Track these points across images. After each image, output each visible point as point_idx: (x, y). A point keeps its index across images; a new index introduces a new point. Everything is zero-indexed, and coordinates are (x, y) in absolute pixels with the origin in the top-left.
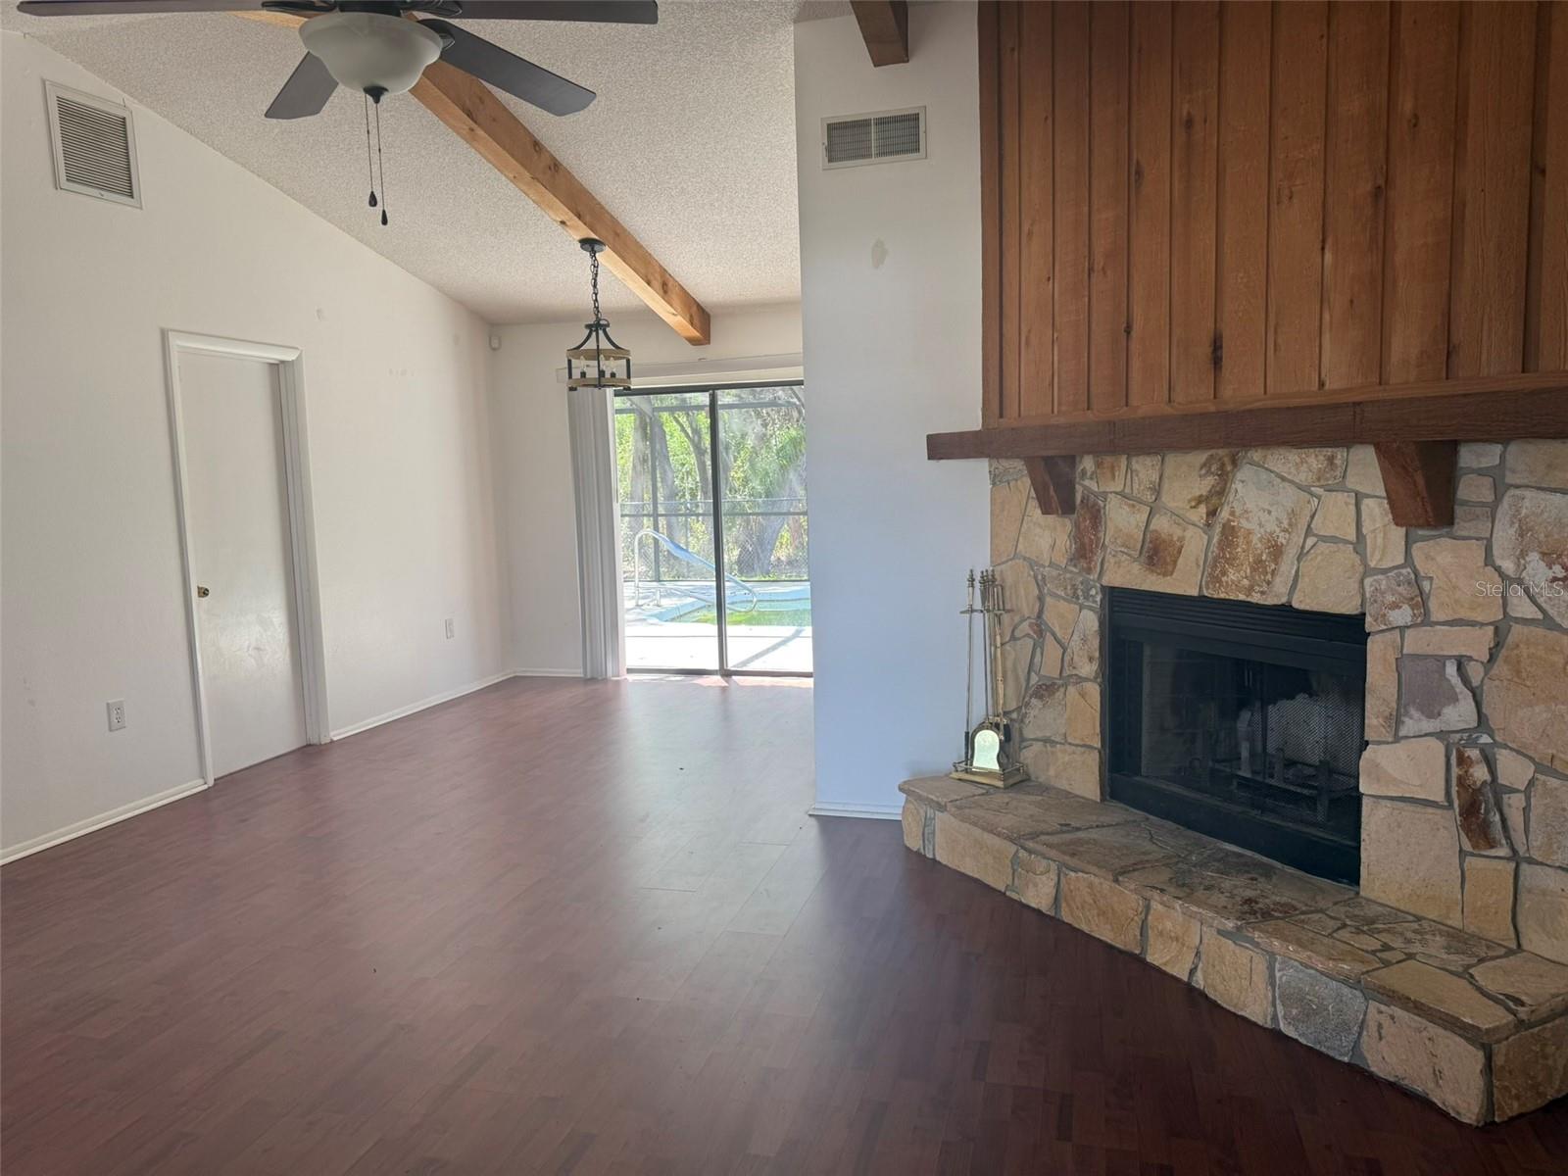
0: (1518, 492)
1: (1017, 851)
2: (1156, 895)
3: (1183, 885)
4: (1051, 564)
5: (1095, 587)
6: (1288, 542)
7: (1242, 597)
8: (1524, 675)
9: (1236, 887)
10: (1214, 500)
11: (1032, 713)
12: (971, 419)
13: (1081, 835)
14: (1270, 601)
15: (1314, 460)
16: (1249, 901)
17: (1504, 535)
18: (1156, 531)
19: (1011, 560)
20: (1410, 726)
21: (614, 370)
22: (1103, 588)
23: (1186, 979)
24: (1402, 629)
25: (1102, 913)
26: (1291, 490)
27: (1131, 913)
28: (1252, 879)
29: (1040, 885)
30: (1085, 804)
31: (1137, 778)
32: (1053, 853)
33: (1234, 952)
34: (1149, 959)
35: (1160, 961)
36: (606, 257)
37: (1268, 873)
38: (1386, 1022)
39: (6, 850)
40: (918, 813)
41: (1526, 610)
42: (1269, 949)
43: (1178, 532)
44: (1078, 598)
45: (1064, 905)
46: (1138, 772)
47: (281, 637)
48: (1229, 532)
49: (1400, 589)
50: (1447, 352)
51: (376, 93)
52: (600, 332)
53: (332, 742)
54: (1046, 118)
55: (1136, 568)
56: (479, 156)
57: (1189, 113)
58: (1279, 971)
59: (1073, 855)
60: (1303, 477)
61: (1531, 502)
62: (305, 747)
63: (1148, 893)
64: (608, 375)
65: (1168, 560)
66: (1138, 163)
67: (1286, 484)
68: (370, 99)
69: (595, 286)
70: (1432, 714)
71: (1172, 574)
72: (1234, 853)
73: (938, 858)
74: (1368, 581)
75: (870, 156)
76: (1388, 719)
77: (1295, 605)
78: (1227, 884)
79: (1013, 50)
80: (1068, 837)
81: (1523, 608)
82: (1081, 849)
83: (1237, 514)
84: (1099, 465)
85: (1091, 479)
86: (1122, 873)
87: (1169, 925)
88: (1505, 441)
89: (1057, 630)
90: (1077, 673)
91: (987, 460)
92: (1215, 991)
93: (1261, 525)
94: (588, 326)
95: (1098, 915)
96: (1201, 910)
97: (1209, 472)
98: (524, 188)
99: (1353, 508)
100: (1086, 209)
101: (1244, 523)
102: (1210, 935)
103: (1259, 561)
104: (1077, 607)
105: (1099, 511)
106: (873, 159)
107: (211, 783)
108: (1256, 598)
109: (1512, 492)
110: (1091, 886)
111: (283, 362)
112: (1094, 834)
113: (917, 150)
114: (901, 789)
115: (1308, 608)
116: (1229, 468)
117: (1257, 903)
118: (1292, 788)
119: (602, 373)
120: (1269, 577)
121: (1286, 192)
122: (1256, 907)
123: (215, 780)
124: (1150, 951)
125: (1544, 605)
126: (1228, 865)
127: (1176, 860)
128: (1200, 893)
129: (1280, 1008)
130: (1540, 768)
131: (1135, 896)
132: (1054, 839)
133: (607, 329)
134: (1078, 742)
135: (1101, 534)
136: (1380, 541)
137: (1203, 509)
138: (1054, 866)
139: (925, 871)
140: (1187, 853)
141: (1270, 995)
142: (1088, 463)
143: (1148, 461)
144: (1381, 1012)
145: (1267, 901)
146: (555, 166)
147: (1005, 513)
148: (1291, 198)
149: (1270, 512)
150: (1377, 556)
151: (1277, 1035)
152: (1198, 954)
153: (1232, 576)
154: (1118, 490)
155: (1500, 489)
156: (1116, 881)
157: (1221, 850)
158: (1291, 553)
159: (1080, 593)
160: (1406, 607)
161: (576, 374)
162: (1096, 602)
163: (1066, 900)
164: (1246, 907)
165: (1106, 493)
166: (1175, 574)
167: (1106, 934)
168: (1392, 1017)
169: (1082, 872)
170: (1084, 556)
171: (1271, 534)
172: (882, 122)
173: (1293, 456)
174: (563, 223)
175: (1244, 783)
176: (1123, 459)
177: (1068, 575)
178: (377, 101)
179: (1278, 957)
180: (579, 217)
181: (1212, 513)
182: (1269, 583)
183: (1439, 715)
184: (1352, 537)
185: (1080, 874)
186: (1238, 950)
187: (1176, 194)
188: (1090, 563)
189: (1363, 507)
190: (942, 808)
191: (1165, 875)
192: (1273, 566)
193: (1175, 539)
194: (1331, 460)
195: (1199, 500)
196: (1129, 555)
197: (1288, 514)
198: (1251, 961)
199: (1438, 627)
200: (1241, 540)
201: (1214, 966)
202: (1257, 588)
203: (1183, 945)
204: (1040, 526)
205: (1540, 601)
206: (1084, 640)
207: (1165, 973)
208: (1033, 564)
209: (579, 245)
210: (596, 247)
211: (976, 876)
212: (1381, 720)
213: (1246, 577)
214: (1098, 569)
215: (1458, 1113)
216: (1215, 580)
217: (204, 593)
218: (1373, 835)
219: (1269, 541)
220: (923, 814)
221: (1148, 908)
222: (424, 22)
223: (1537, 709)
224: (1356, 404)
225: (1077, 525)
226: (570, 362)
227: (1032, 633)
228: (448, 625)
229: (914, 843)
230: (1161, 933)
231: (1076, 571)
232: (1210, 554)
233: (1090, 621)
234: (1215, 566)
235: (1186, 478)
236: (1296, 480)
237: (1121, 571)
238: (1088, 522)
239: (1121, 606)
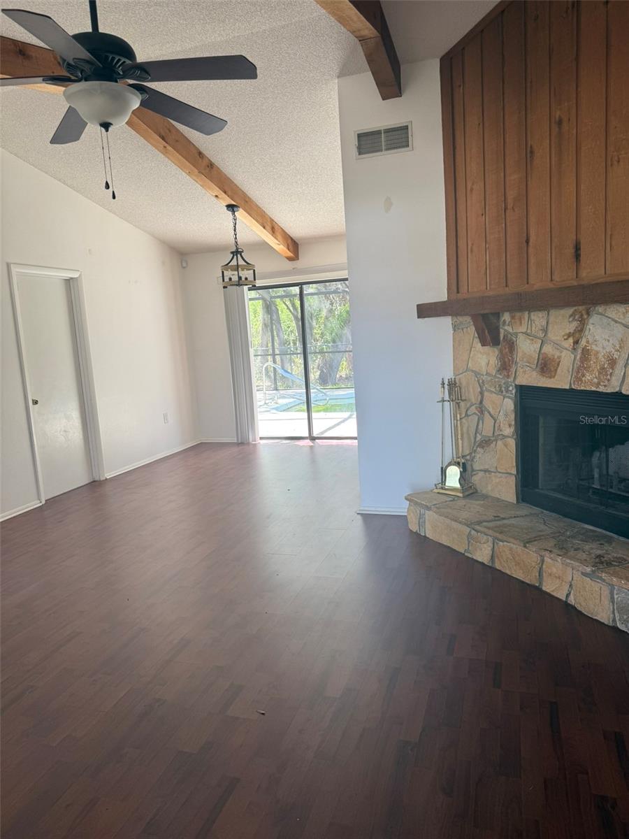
1: (470, 531)
2: (547, 554)
3: (562, 549)
4: (487, 374)
5: (512, 385)
6: (619, 357)
7: (593, 389)
9: (592, 549)
10: (577, 335)
11: (478, 456)
12: (441, 295)
13: (505, 521)
14: (609, 390)
16: (599, 556)
18: (545, 353)
19: (465, 372)
21: (247, 276)
22: (516, 385)
23: (564, 599)
25: (518, 564)
26: (621, 328)
27: (533, 564)
28: (601, 544)
29: (483, 549)
30: (507, 505)
31: (537, 490)
32: (490, 532)
33: (591, 585)
34: (544, 588)
35: (552, 589)
36: (241, 214)
37: (610, 540)
40: (416, 512)
42: (611, 583)
43: (557, 354)
44: (502, 392)
45: (496, 560)
46: (537, 487)
47: (77, 424)
48: (586, 353)
51: (106, 126)
52: (239, 255)
53: (106, 479)
54: (479, 124)
55: (534, 374)
56: (170, 162)
57: (560, 116)
58: (617, 594)
59: (501, 533)
60: (627, 320)
62: (92, 482)
63: (543, 553)
64: (243, 279)
65: (552, 369)
66: (531, 147)
67: (618, 325)
68: (103, 130)
69: (235, 230)
71: (554, 377)
72: (590, 530)
73: (427, 536)
75: (381, 151)
77: (624, 392)
78: (587, 547)
79: (460, 86)
80: (498, 523)
82: (506, 529)
83: (590, 342)
84: (513, 317)
85: (509, 325)
86: (527, 543)
87: (555, 570)
89: (491, 410)
90: (503, 433)
91: (450, 317)
92: (581, 605)
93: (603, 348)
94: (232, 253)
95: (516, 565)
96: (572, 562)
97: (574, 319)
98: (194, 178)
100: (502, 174)
101: (594, 347)
102: (577, 576)
103: (603, 368)
104: (502, 397)
105: (513, 343)
106: (384, 152)
107: (44, 502)
108: (601, 389)
110: (511, 549)
111: (72, 278)
112: (512, 521)
113: (408, 146)
114: (406, 499)
116: (585, 317)
117: (604, 557)
118: (622, 493)
119: (240, 278)
120: (609, 377)
121: (616, 158)
122: (603, 560)
123: (46, 501)
124: (544, 584)
126: (588, 537)
127: (558, 534)
128: (572, 553)
129: (617, 615)
131: (535, 555)
132: (491, 524)
133: (243, 254)
134: (503, 471)
135: (515, 356)
137: (571, 340)
138: (490, 539)
139: (420, 541)
140: (564, 530)
141: (611, 607)
142: (506, 317)
143: (540, 314)
145: (609, 556)
146: (211, 165)
147: (461, 346)
148: (619, 162)
149: (609, 341)
151: (615, 629)
152: (571, 586)
153: (588, 377)
154: (524, 330)
156: (525, 547)
157: (584, 528)
158: (621, 363)
159: (503, 389)
161: (227, 279)
162: (512, 394)
163: (498, 558)
164: (597, 560)
165: (517, 333)
166: (556, 377)
167: (518, 574)
169: (507, 542)
170: (505, 369)
171: (610, 353)
172: (388, 131)
173: (622, 308)
174: (216, 196)
175: (596, 492)
176: (527, 314)
177: (497, 380)
178: (107, 131)
179: (616, 587)
180: (225, 193)
181: (576, 342)
182: (609, 380)
185: (505, 543)
186: (593, 583)
187: (553, 163)
188: (508, 373)
190: (428, 508)
191: (552, 543)
192: (611, 371)
193: (556, 357)
195: (569, 335)
196: (530, 367)
197: (619, 341)
198: (600, 589)
200: (593, 357)
201: (580, 592)
202: (602, 384)
203: (563, 581)
204: (480, 352)
206: (506, 415)
207: (553, 596)
208: (477, 374)
209: (226, 208)
210: (235, 209)
211: (449, 545)
213: (596, 378)
214: (513, 376)
216: (579, 379)
217: (35, 402)
219: (608, 357)
220: (418, 512)
221: (543, 561)
222: (131, 85)
225: (501, 351)
226: (223, 272)
227: (477, 412)
228: (165, 416)
229: (414, 527)
230: (550, 575)
231: (501, 377)
232: (575, 365)
233: (509, 405)
234: (579, 371)
235: (561, 323)
236: (624, 322)
237: (526, 376)
238: (507, 350)
239: (526, 395)
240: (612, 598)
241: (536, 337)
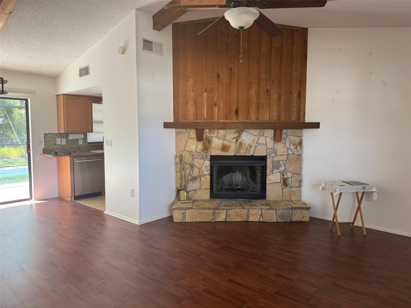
0: (289, 136)
1: (214, 211)
4: (196, 152)
5: (209, 156)
6: (253, 145)
7: (244, 155)
8: (291, 161)
10: (237, 138)
11: (189, 185)
12: (171, 120)
14: (249, 155)
15: (258, 131)
17: (288, 142)
18: (224, 144)
19: (183, 151)
20: (275, 171)
22: (210, 155)
23: (258, 221)
24: (273, 157)
25: (238, 216)
26: (253, 136)
27: (245, 213)
29: (221, 216)
30: (209, 200)
35: (252, 220)
40: (180, 212)
41: (291, 152)
43: (229, 144)
44: (204, 158)
48: (241, 144)
49: (273, 151)
54: (192, 57)
55: (219, 151)
58: (278, 212)
59: (231, 207)
60: (255, 134)
61: (291, 138)
65: (227, 149)
67: (252, 135)
70: (278, 169)
71: (228, 152)
74: (268, 150)
76: (271, 171)
77: (254, 155)
81: (290, 152)
83: (243, 140)
84: (210, 131)
85: (208, 134)
87: (254, 212)
88: (287, 129)
89: (197, 166)
90: (204, 174)
91: (175, 129)
93: (247, 142)
96: (262, 207)
97: (236, 133)
99: (265, 139)
101: (244, 142)
102: (265, 211)
103: (247, 148)
104: (204, 160)
105: (210, 140)
108: (247, 155)
109: (288, 136)
110: (235, 211)
115: (257, 155)
116: (241, 132)
120: (249, 151)
124: (249, 219)
125: (293, 152)
129: (278, 218)
130: (293, 174)
131: (246, 210)
132: (222, 206)
134: (204, 188)
135: (211, 145)
136: (269, 144)
137: (235, 140)
138: (225, 211)
141: (276, 216)
142: (207, 131)
143: (223, 131)
144: (295, 211)
147: (181, 141)
149: (249, 140)
150: (269, 146)
151: (277, 222)
153: (242, 151)
154: (216, 136)
155: (287, 136)
158: (253, 147)
159: (204, 157)
160: (274, 154)
162: (209, 159)
163: (228, 217)
165: (212, 137)
166: (229, 152)
167: (239, 220)
168: (297, 212)
169: (233, 209)
170: (206, 149)
171: (250, 143)
173: (254, 131)
176: (216, 130)
177: (201, 154)
179: (277, 210)
181: (237, 140)
182: (249, 152)
183: (279, 169)
184: (265, 143)
186: (271, 211)
188: (207, 151)
189: (266, 139)
192: (250, 149)
193: (229, 145)
194: (261, 131)
195: (234, 138)
196: (217, 149)
197: (253, 140)
199: (279, 156)
200: (243, 145)
201: (266, 216)
202: (247, 153)
203: (257, 215)
204: (192, 144)
205: (293, 151)
206: (206, 167)
207: (253, 222)
208: (189, 152)
211: (201, 221)
212: (270, 172)
213: (245, 151)
214: (210, 152)
216: (238, 152)
218: (268, 190)
219: (249, 145)
221: (249, 211)
223: (292, 166)
224: (274, 123)
225: (204, 143)
227: (189, 167)
230: (252, 215)
231: (203, 153)
232: (237, 148)
233: (208, 163)
234: (238, 150)
235: (231, 135)
236: (254, 134)
237: (215, 152)
238: (207, 143)
239: (213, 158)
240: (276, 213)
241: (220, 138)
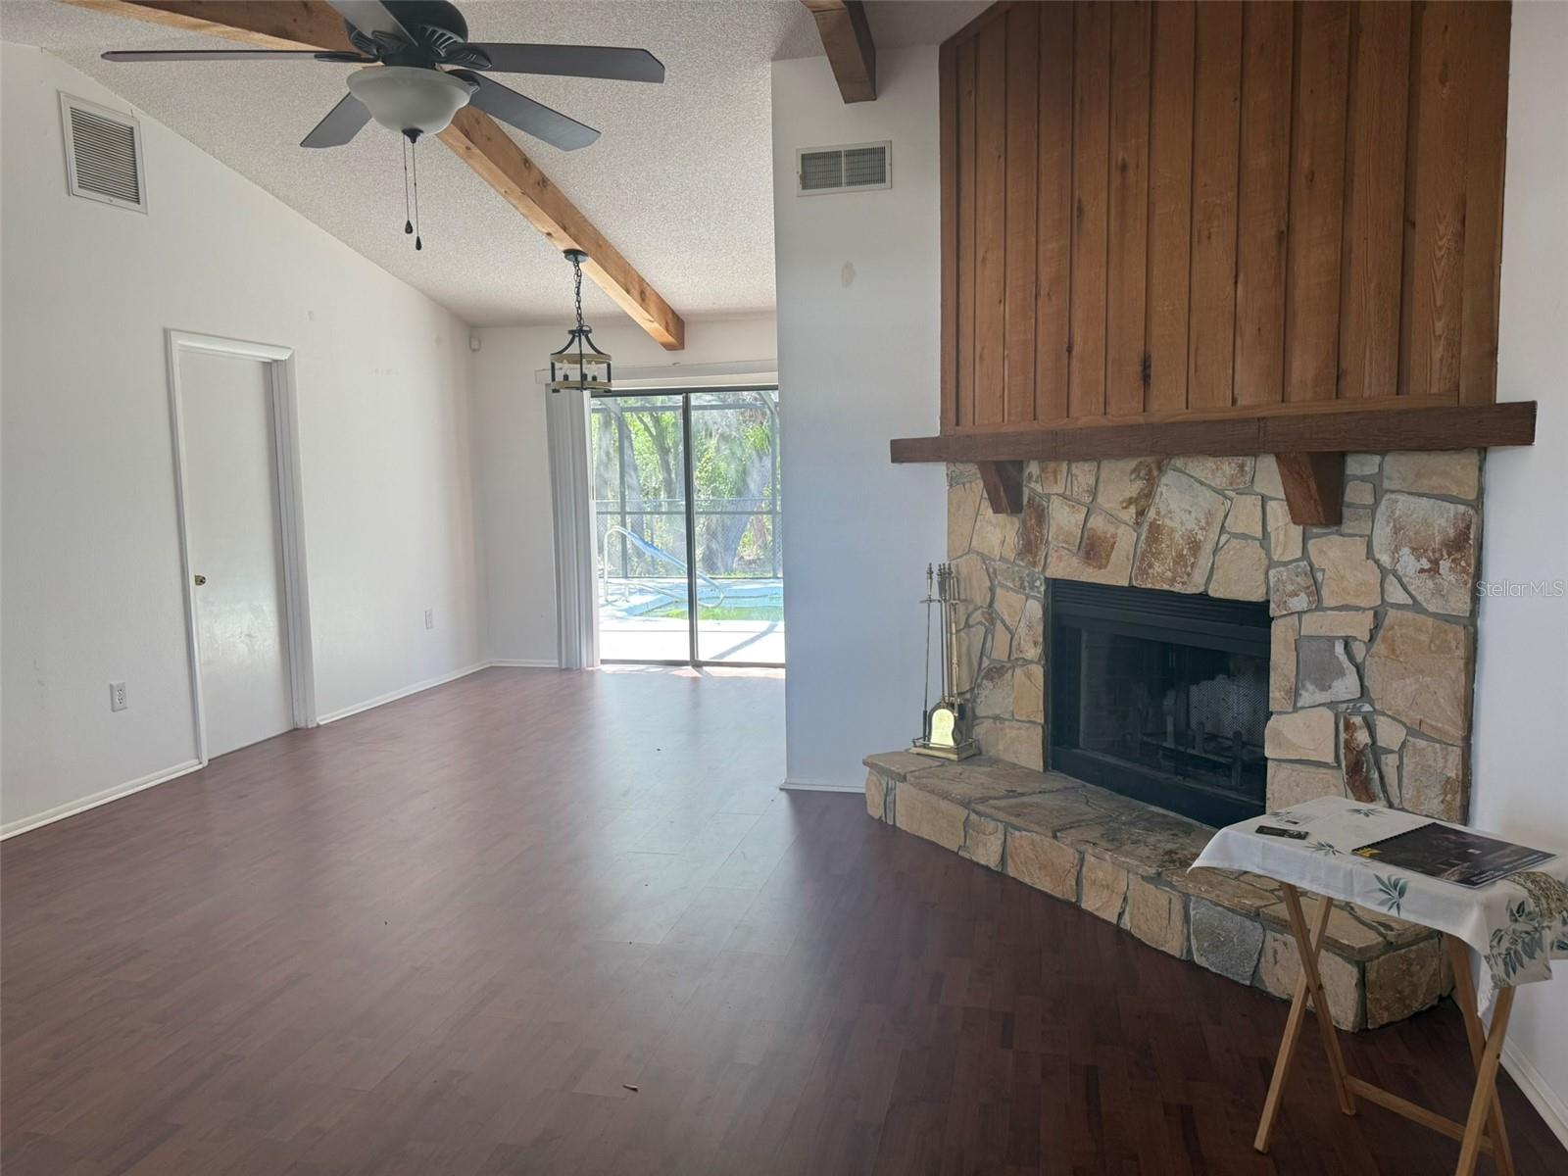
0: (1393, 496)
1: (969, 815)
2: (1089, 849)
3: (1113, 840)
4: (1001, 559)
5: (1040, 579)
6: (1205, 539)
7: (1166, 587)
8: (1398, 652)
9: (1160, 841)
10: (1143, 502)
11: (984, 693)
12: (931, 427)
13: (1024, 799)
14: (1191, 590)
15: (1228, 467)
16: (1170, 852)
17: (1382, 533)
18: (1092, 529)
19: (966, 554)
20: (1307, 697)
21: (596, 374)
22: (1046, 578)
23: (1115, 922)
24: (1300, 614)
25: (1042, 867)
26: (1208, 493)
27: (1068, 866)
28: (1173, 835)
29: (989, 844)
30: (1029, 774)
31: (1075, 751)
32: (1001, 815)
33: (1156, 896)
34: (1084, 906)
35: (1093, 908)
36: (588, 266)
37: (1188, 829)
38: (1280, 948)
39: (5, 826)
40: (881, 784)
41: (1401, 597)
42: (1184, 891)
43: (1111, 530)
44: (1024, 589)
45: (1009, 861)
46: (1076, 746)
47: (271, 624)
48: (1155, 530)
49: (1299, 579)
50: (1337, 376)
51: (413, 134)
52: (583, 337)
53: (318, 726)
54: (1000, 156)
55: (1075, 561)
56: (471, 170)
57: (1123, 159)
58: (1194, 909)
59: (1018, 816)
60: (1219, 481)
61: (1404, 504)
62: (290, 731)
63: (1083, 847)
64: (589, 379)
65: (1103, 555)
66: (1080, 201)
67: (1203, 488)
69: (578, 294)
70: (1324, 687)
71: (1106, 566)
72: (1159, 815)
73: (898, 825)
74: (1272, 573)
75: (840, 185)
76: (1287, 692)
77: (1211, 593)
78: (1152, 840)
79: (970, 92)
80: (1013, 801)
81: (1397, 596)
82: (1025, 811)
83: (1162, 513)
84: (1043, 470)
85: (1037, 482)
86: (1059, 831)
87: (1100, 874)
88: (1383, 453)
89: (1006, 617)
90: (1024, 656)
91: (945, 464)
92: (1140, 929)
93: (1182, 523)
94: (572, 332)
95: (1040, 869)
96: (1128, 860)
97: (1138, 477)
98: (515, 202)
99: (1260, 508)
100: (1034, 240)
101: (1168, 522)
102: (1136, 884)
103: (1180, 555)
104: (1024, 597)
105: (1043, 510)
106: (844, 188)
107: (205, 763)
108: (1178, 588)
109: (1388, 496)
110: (1033, 843)
111: (276, 361)
112: (1035, 799)
113: (883, 180)
114: (865, 763)
115: (1222, 596)
116: (1155, 473)
117: (1176, 853)
118: (1211, 757)
119: (584, 377)
120: (1189, 569)
121: (1206, 232)
122: (1175, 857)
123: (209, 761)
124: (1084, 898)
125: (1414, 593)
126: (1153, 825)
127: (1107, 820)
128: (1128, 847)
129: (1193, 942)
130: (1410, 731)
131: (1071, 851)
132: (1003, 803)
133: (589, 335)
134: (1024, 718)
135: (1046, 531)
136: (1281, 537)
137: (1132, 509)
138: (1001, 827)
139: (886, 833)
140: (1117, 814)
141: (1186, 931)
142: (1033, 468)
143: (1086, 466)
144: (1275, 940)
145: (1185, 852)
146: (543, 182)
147: (961, 512)
148: (1209, 238)
149: (1190, 512)
150: (1279, 551)
151: (1190, 965)
152: (1125, 899)
153: (1158, 568)
154: (1061, 491)
155: (1378, 493)
156: (1055, 837)
157: (1149, 812)
158: (1208, 547)
159: (1026, 584)
160: (1303, 595)
161: (559, 376)
162: (1039, 592)
163: (1011, 857)
164: (1166, 857)
165: (1050, 495)
166: (1109, 567)
167: (1045, 885)
168: (1285, 944)
169: (1025, 830)
170: (1029, 551)
171: (1191, 531)
172: (851, 154)
173: (1210, 463)
174: (549, 234)
175: (1171, 754)
176: (1065, 465)
177: (1017, 568)
178: (414, 141)
179: (1192, 898)
180: (565, 229)
181: (1141, 513)
182: (1189, 575)
183: (1330, 687)
184: (1259, 535)
185: (1024, 833)
186: (1159, 893)
187: (1112, 228)
188: (1036, 556)
189: (1268, 509)
190: (904, 779)
191: (1094, 833)
192: (1192, 560)
193: (1109, 536)
194: (1242, 467)
195: (1130, 501)
196: (1068, 550)
197: (1206, 514)
198: (1170, 903)
199: (1329, 612)
200: (1165, 537)
201: (1139, 909)
202: (1179, 579)
203: (1113, 892)
204: (992, 525)
205: (1411, 588)
206: (1030, 627)
207: (1097, 918)
208: (984, 558)
209: (564, 255)
210: (580, 258)
211: (933, 839)
212: (1283, 694)
213: (1170, 570)
214: (1042, 563)
215: (1338, 1023)
216: (1143, 572)
217: (200, 581)
218: (1276, 795)
219: (1189, 538)
220: (885, 785)
221: (1082, 860)
223: (1408, 681)
224: (1259, 419)
225: (1024, 523)
226: (553, 365)
227: (983, 620)
228: (428, 615)
229: (875, 811)
230: (1094, 882)
231: (1022, 564)
232: (1139, 550)
233: (1035, 609)
234: (1143, 560)
235: (1118, 483)
236: (1213, 484)
237: (1062, 565)
238: (1033, 521)
239: (1060, 593)
240: (1187, 916)
241: (1079, 502)
